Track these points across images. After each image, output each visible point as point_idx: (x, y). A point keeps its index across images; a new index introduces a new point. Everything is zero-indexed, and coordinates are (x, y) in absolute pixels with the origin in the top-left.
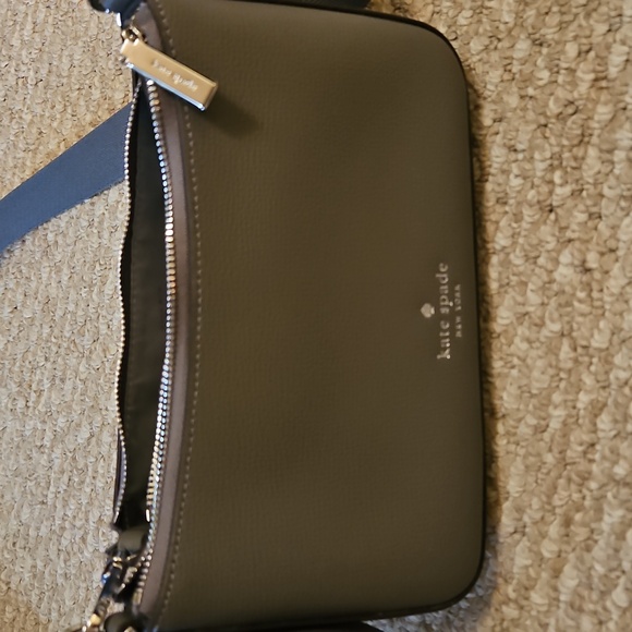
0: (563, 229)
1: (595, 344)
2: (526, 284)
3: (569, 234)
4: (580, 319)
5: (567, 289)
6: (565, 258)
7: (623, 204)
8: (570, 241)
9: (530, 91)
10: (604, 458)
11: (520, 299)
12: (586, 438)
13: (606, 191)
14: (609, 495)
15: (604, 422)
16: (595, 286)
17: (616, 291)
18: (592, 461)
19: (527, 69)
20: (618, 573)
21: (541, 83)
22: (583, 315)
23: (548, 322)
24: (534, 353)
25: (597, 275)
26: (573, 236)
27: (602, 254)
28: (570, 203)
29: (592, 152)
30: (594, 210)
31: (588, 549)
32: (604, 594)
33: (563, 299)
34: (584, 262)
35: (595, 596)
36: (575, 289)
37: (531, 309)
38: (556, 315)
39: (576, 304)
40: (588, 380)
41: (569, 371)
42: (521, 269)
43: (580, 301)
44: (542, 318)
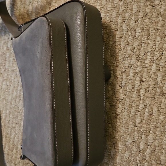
0: (3, 78)
1: (9, 100)
4: (7, 95)
5: (4, 89)
6: (4, 83)
8: (5, 80)
10: (11, 123)
12: (9, 120)
13: (10, 70)
14: (12, 130)
16: (9, 89)
17: (12, 89)
18: (9, 124)
20: (14, 146)
22: (7, 94)
25: (9, 86)
26: (6, 79)
27: (10, 82)
28: (4, 72)
29: (7, 62)
30: (8, 73)
31: (9, 142)
33: (4, 92)
34: (7, 84)
35: (11, 152)
38: (3, 95)
40: (8, 108)
41: (5, 106)
43: (7, 92)
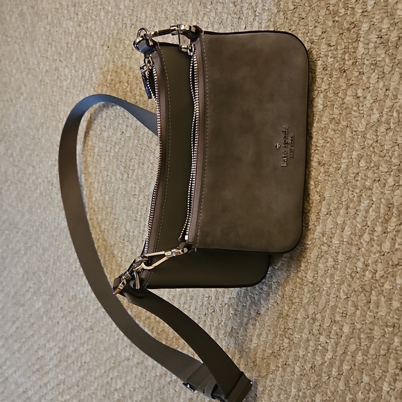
0: (348, 80)
1: (359, 130)
2: (334, 105)
3: (351, 82)
4: (354, 119)
5: (350, 106)
6: (349, 93)
7: (372, 67)
8: (352, 85)
9: (337, 18)
10: (362, 179)
11: (331, 112)
12: (356, 171)
13: (366, 62)
14: (363, 194)
15: (363, 163)
16: (361, 105)
17: (368, 106)
18: (357, 180)
19: (336, 8)
20: (366, 227)
21: (341, 15)
22: (356, 117)
23: (342, 121)
24: (336, 136)
25: (361, 99)
26: (354, 82)
27: (364, 90)
28: (351, 68)
29: (361, 45)
30: (361, 70)
31: (355, 218)
32: (361, 236)
33: (348, 111)
34: (357, 94)
35: (357, 239)
36: (352, 105)
37: (336, 116)
38: (345, 119)
39: (353, 112)
40: (357, 146)
41: (349, 143)
42: (332, 99)
43: (354, 111)
44: (339, 120)
